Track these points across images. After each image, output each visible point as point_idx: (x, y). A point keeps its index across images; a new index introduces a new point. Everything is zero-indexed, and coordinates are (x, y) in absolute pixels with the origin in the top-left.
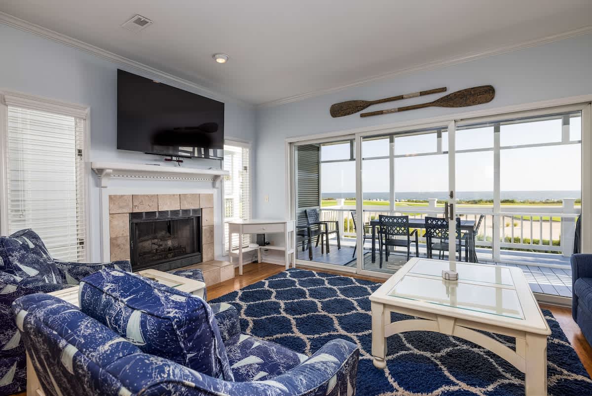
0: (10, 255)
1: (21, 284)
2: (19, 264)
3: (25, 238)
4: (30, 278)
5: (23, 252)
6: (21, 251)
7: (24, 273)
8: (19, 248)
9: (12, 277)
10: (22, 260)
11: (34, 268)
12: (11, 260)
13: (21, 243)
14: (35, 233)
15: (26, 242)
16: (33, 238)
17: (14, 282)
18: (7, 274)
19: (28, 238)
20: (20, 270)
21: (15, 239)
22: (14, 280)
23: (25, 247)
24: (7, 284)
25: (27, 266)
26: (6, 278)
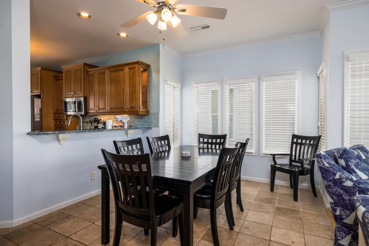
0: (350, 161)
1: (356, 183)
2: (355, 169)
3: (359, 151)
4: (362, 180)
5: (358, 160)
6: (357, 160)
7: (358, 175)
8: (355, 157)
9: (351, 176)
10: (357, 166)
11: (365, 173)
12: (350, 164)
13: (357, 154)
14: (366, 149)
15: (360, 154)
16: (365, 152)
17: (351, 180)
18: (347, 173)
19: (361, 151)
20: (355, 172)
21: (353, 150)
22: (352, 178)
23: (359, 157)
24: (347, 180)
25: (360, 171)
26: (346, 175)
